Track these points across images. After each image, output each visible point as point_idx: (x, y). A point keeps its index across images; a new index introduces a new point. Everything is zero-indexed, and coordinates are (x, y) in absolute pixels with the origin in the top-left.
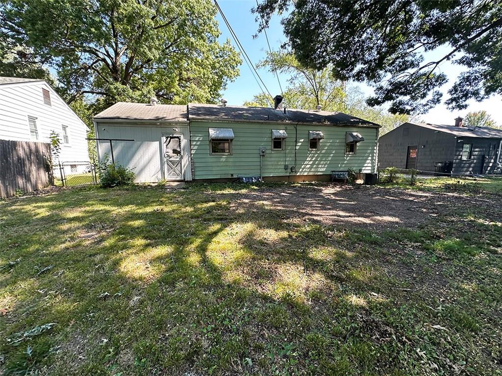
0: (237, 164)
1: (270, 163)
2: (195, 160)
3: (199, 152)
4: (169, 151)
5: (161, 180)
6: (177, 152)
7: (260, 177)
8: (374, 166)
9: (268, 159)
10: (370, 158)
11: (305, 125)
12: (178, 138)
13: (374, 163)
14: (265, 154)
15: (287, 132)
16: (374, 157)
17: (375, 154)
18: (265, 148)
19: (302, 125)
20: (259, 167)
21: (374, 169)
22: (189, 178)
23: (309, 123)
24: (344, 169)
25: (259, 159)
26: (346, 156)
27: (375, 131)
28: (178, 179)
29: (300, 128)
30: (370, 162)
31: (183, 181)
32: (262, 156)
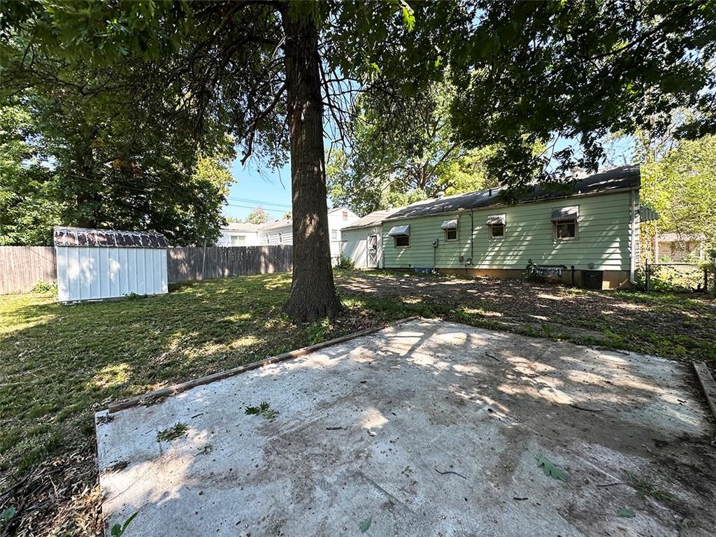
0: (414, 256)
1: (444, 255)
2: (386, 253)
3: (388, 246)
4: (371, 246)
5: (365, 267)
6: (375, 247)
7: (433, 269)
8: (630, 259)
9: (442, 251)
10: (617, 245)
11: (482, 210)
12: (376, 236)
13: (630, 253)
14: (438, 245)
15: (461, 221)
16: (630, 243)
17: (630, 238)
18: (438, 240)
19: (480, 210)
20: (432, 259)
21: (630, 265)
22: (381, 267)
23: (486, 208)
24: (552, 263)
25: (433, 251)
26: (555, 243)
27: (626, 196)
28: (375, 266)
29: (478, 215)
30: (618, 251)
31: (377, 268)
32: (435, 248)
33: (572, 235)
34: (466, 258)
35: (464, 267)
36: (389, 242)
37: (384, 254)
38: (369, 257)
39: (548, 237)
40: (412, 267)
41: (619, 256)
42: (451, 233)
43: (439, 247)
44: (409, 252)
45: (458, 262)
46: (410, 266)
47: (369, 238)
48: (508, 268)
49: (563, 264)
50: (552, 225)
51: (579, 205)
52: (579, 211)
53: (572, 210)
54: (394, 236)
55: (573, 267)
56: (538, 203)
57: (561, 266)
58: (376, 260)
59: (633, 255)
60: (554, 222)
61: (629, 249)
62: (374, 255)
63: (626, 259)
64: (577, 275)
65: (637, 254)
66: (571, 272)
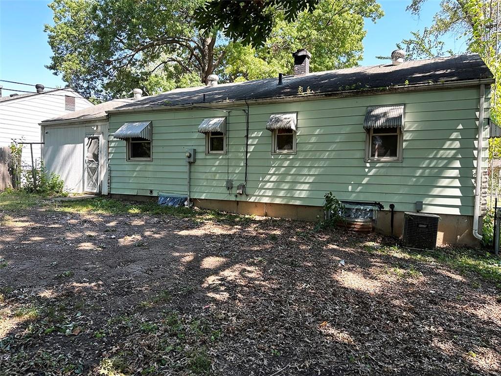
0: (159, 175)
1: (204, 176)
2: (112, 168)
3: (117, 156)
4: (89, 155)
5: (81, 191)
6: (96, 157)
7: (186, 199)
8: (474, 197)
9: (201, 169)
10: (455, 173)
11: (263, 104)
12: (97, 138)
13: (475, 188)
14: (195, 160)
15: (231, 120)
16: (474, 171)
17: (475, 162)
18: (195, 151)
19: (259, 104)
20: (186, 182)
21: (474, 207)
22: (105, 191)
23: (268, 100)
24: (362, 198)
25: (186, 169)
26: (368, 165)
27: (472, 94)
28: (95, 191)
29: (255, 112)
30: (457, 183)
31: (99, 195)
32: (190, 163)
33: (393, 153)
34: (236, 184)
35: (233, 198)
36: (119, 150)
37: (110, 171)
38: (86, 174)
39: (359, 154)
40: (155, 194)
41: (457, 192)
42: (216, 140)
43: (198, 162)
44: (150, 168)
45: (225, 190)
46: (151, 192)
47: (86, 140)
48: (298, 203)
49: (377, 200)
50: (363, 136)
51: (405, 105)
52: (405, 113)
53: (395, 112)
54: (126, 139)
55: (392, 206)
56: (346, 97)
57: (375, 204)
58: (97, 180)
59: (478, 191)
60: (368, 130)
61: (473, 181)
62: (94, 171)
63: (468, 197)
64: (399, 220)
65: (483, 190)
66: (390, 214)
